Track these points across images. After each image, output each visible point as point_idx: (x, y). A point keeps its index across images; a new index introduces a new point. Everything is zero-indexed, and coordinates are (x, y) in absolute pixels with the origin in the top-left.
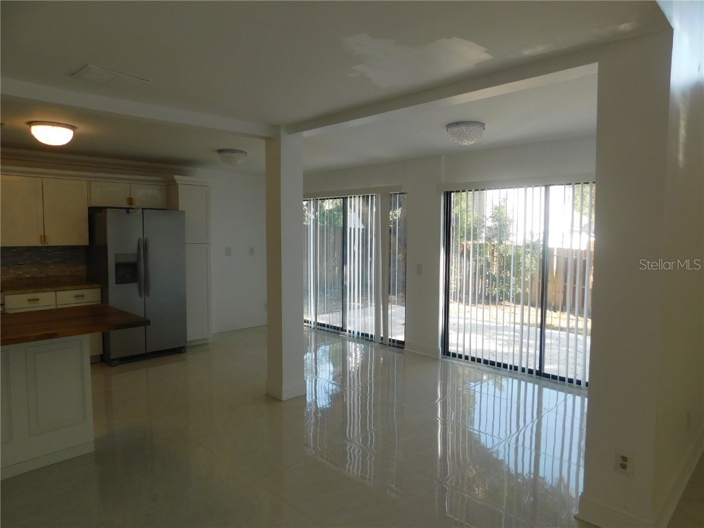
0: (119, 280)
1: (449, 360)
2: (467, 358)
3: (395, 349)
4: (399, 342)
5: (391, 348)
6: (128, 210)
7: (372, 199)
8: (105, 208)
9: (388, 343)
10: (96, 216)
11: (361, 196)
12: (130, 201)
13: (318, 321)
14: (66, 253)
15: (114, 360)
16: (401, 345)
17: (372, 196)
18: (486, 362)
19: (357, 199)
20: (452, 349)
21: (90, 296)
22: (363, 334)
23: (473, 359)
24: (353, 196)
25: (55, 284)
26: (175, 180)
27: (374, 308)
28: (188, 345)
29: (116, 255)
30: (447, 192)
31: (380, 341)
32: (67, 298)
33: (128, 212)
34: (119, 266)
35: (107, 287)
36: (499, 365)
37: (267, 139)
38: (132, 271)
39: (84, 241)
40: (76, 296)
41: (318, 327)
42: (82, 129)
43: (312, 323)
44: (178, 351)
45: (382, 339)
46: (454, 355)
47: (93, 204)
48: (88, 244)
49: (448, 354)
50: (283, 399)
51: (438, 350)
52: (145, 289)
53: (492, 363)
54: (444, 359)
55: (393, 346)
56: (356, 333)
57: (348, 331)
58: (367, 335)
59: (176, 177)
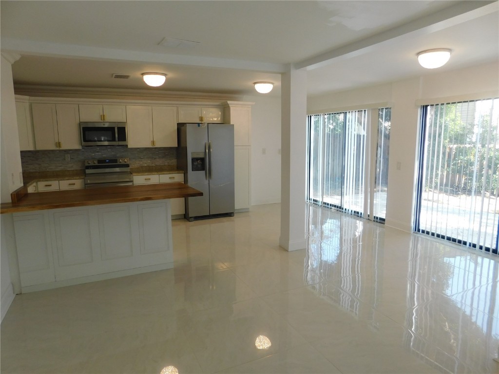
0: (195, 169)
1: (418, 235)
2: (433, 234)
3: (378, 224)
4: (381, 219)
5: (375, 223)
6: (199, 124)
7: (365, 113)
8: (186, 123)
9: (373, 219)
10: (181, 128)
11: (357, 111)
12: (201, 119)
13: (324, 201)
14: (165, 152)
15: (191, 217)
16: (382, 221)
17: (365, 111)
18: (449, 239)
19: (354, 114)
20: (422, 227)
21: (178, 177)
22: (355, 212)
23: (438, 236)
24: (351, 111)
25: (159, 170)
26: (228, 104)
27: (363, 194)
28: (236, 212)
29: (192, 153)
30: (424, 106)
31: (367, 218)
32: (165, 178)
33: (199, 126)
34: (194, 160)
35: (187, 173)
36: (460, 242)
37: (282, 74)
38: (201, 164)
39: (175, 144)
40: (170, 178)
41: (324, 205)
42: (171, 75)
43: (320, 202)
44: (229, 215)
45: (369, 216)
46: (423, 232)
47: (180, 122)
48: (177, 146)
49: (419, 230)
50: (289, 250)
51: (411, 227)
52: (209, 174)
53: (454, 240)
54: (415, 234)
55: (377, 222)
56: (350, 211)
57: (344, 209)
58: (358, 213)
59: (229, 102)
